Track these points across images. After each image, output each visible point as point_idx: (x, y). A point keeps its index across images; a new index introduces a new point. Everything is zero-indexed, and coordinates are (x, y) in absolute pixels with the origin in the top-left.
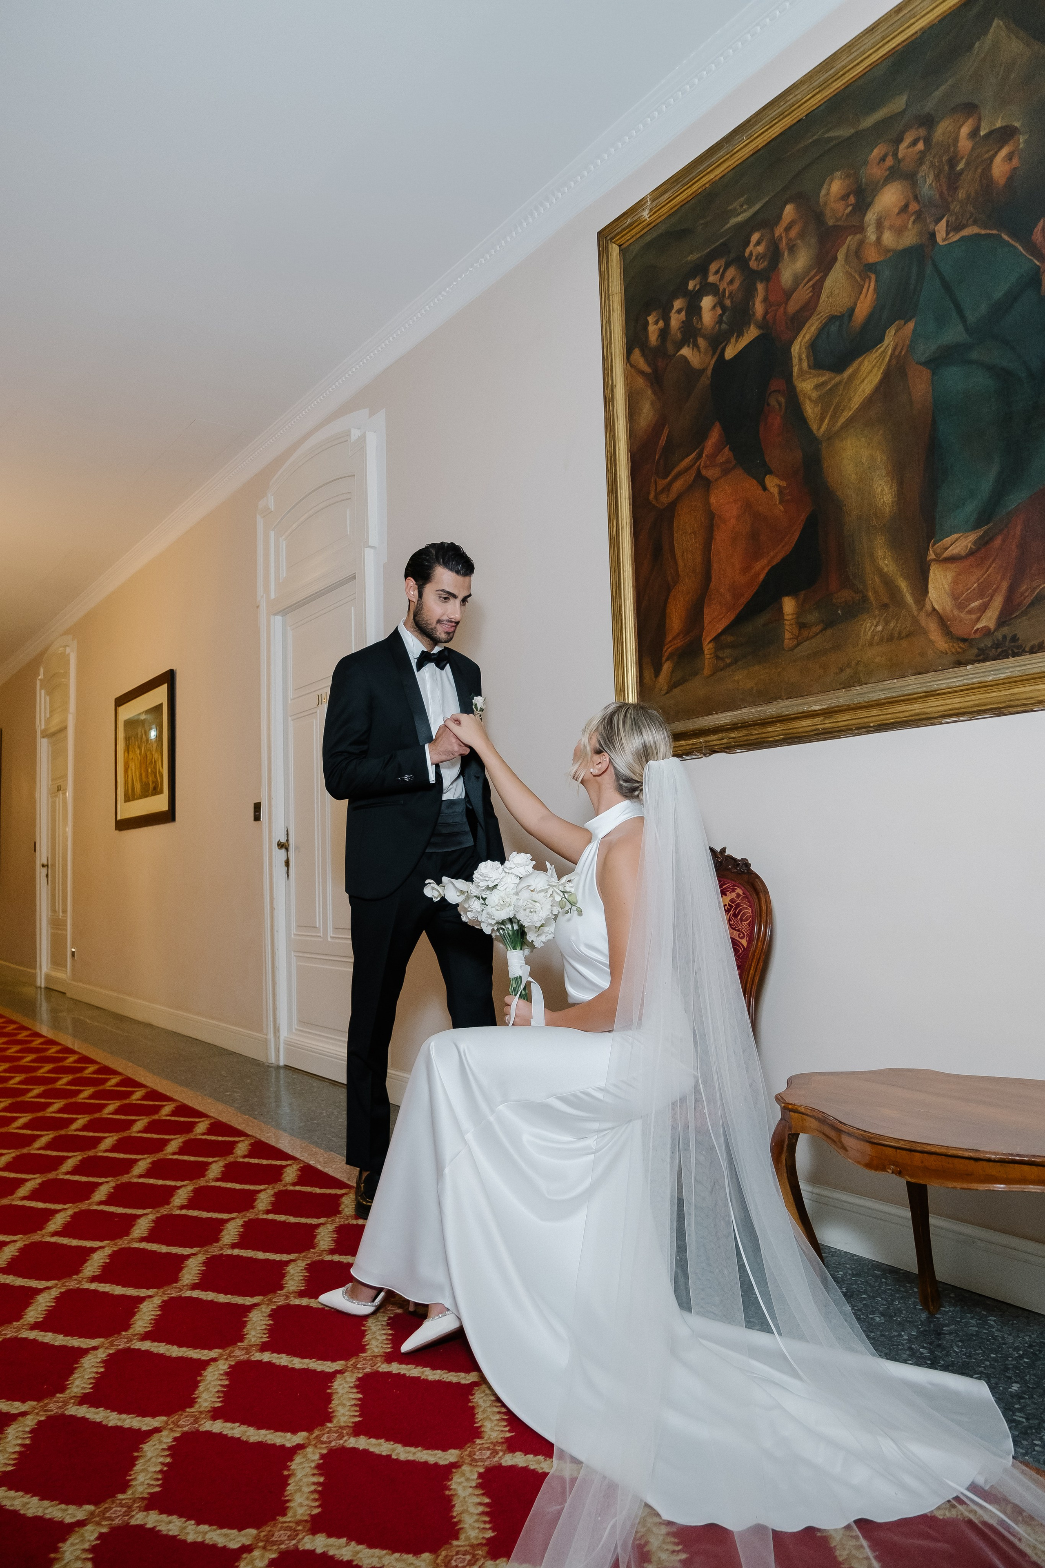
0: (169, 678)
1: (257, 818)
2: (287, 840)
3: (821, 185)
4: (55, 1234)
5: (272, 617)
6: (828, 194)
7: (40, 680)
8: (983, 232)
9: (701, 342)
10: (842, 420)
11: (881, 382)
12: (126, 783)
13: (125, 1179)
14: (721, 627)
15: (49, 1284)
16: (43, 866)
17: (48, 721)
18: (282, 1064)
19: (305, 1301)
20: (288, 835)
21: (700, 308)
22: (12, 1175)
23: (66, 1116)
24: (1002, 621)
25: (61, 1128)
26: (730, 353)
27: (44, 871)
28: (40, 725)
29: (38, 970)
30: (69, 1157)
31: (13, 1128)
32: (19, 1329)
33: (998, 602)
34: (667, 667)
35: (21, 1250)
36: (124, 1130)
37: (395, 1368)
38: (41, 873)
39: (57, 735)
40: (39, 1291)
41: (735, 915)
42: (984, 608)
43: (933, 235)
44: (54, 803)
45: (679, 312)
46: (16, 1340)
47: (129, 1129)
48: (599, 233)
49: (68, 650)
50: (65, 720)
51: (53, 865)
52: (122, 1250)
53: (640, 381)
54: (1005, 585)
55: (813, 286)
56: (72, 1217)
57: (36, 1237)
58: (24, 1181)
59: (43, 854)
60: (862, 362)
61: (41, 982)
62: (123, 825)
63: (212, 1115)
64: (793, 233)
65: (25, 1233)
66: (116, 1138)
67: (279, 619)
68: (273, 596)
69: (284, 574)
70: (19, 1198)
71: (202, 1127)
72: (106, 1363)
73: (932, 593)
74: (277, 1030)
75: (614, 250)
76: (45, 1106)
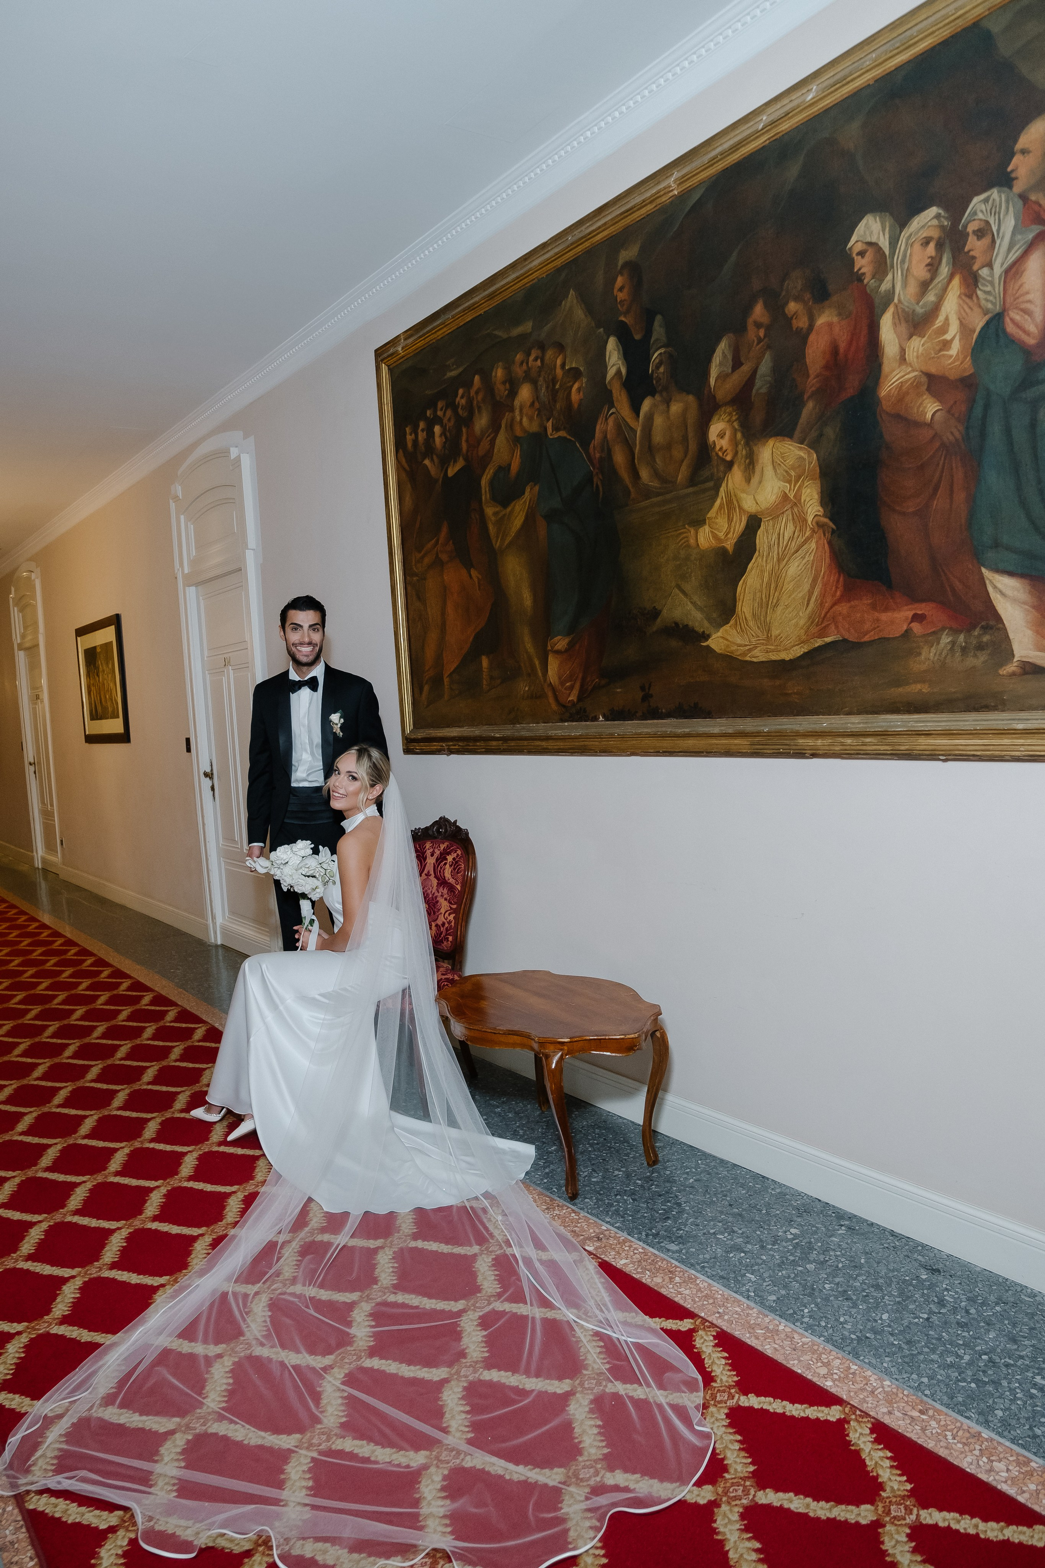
0: (116, 621)
1: (189, 750)
2: (212, 770)
3: (492, 370)
4: (38, 1079)
5: (187, 588)
6: (496, 376)
7: (13, 598)
8: (568, 437)
9: (435, 457)
10: (507, 542)
11: (525, 521)
12: (90, 704)
13: (87, 1040)
14: (453, 667)
15: (32, 1109)
16: (31, 764)
17: (23, 636)
18: (219, 943)
19: (183, 1115)
20: (212, 765)
21: (434, 433)
22: (11, 1040)
23: (50, 993)
24: (580, 698)
25: (46, 1003)
26: (451, 472)
27: (32, 768)
28: (17, 639)
29: (35, 853)
30: (50, 1026)
31: (12, 1004)
32: (13, 1135)
33: (577, 686)
34: (426, 688)
35: (15, 1090)
36: (90, 1003)
37: (222, 1149)
38: (29, 771)
39: (32, 650)
40: (25, 1114)
41: (454, 869)
42: (571, 688)
43: (545, 429)
44: (34, 709)
45: (423, 430)
46: (11, 1141)
47: (94, 1002)
48: (376, 351)
49: (33, 576)
50: (37, 638)
51: (39, 763)
52: (79, 1088)
53: (404, 475)
54: (581, 675)
55: (490, 440)
56: (49, 1067)
57: (25, 1082)
58: (19, 1044)
59: (30, 754)
60: (515, 506)
61: (39, 864)
62: (91, 739)
63: (156, 989)
64: (480, 397)
65: (17, 1079)
66: (84, 1010)
67: (193, 589)
68: (186, 571)
69: (194, 553)
70: (15, 1056)
71: (147, 999)
72: (61, 1151)
73: (550, 673)
74: (213, 918)
75: (384, 368)
76: (36, 985)
